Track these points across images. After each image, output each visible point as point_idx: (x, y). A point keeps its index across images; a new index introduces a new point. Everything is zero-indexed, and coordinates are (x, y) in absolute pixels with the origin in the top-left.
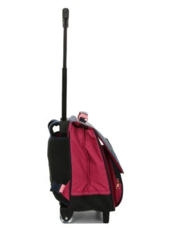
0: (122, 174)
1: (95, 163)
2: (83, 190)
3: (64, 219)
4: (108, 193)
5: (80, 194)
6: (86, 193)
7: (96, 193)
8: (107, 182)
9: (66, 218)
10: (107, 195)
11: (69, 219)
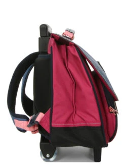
0: (116, 102)
1: (80, 89)
2: (67, 121)
3: (45, 156)
4: (98, 124)
5: (63, 125)
6: (71, 125)
7: (83, 124)
8: (97, 110)
9: (48, 156)
10: (97, 127)
11: (51, 157)
